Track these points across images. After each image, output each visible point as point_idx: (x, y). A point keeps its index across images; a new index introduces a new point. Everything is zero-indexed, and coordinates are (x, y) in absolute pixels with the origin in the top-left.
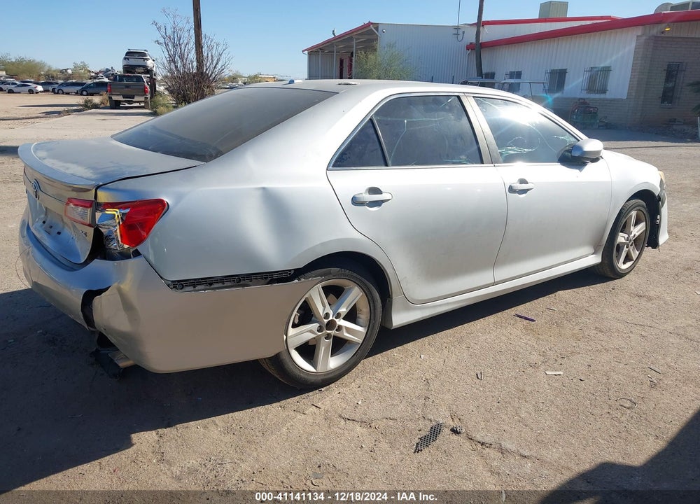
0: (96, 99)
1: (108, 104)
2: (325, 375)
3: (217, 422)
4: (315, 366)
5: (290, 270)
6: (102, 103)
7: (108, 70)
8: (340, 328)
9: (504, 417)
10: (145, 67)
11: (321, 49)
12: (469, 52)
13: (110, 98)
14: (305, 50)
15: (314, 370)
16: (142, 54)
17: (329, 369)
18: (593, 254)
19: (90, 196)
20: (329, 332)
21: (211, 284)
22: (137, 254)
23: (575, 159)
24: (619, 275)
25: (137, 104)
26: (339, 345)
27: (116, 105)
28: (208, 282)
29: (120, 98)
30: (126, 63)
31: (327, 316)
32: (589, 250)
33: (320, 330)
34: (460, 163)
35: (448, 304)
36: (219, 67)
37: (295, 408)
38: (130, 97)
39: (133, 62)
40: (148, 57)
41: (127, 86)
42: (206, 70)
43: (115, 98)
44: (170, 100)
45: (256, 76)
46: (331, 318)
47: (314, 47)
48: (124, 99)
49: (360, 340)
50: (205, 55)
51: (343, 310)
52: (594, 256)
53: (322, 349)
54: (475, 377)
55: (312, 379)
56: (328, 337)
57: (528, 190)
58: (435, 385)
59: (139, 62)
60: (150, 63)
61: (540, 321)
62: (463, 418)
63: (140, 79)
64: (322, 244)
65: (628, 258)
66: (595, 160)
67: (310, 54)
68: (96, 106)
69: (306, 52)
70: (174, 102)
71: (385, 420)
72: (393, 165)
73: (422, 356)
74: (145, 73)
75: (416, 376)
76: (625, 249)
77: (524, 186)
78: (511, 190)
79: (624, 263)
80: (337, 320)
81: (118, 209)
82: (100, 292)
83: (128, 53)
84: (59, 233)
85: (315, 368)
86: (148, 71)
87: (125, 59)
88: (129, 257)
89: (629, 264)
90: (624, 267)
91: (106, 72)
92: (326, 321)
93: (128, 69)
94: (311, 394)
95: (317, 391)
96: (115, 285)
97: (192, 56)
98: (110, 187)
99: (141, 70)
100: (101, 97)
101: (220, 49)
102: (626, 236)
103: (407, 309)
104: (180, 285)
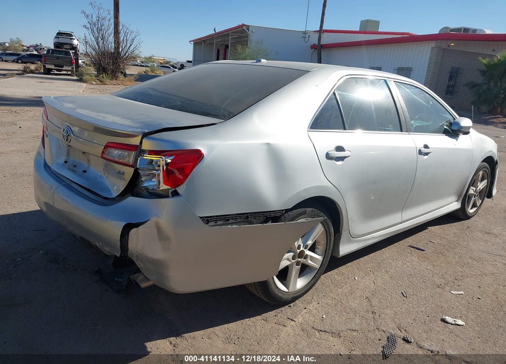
0: (33, 67)
1: (42, 71)
2: (294, 294)
3: (217, 333)
4: (287, 287)
5: (282, 210)
6: (36, 70)
7: (37, 45)
8: (306, 257)
9: (438, 329)
10: (71, 45)
11: (203, 41)
12: (312, 50)
13: (44, 66)
14: (191, 41)
15: (287, 291)
16: (69, 35)
17: (296, 289)
18: (456, 201)
19: (135, 141)
20: (299, 259)
21: (228, 220)
22: (175, 194)
23: (453, 131)
24: (467, 217)
25: (65, 72)
26: (304, 269)
27: (48, 72)
28: (226, 219)
29: (52, 67)
30: (57, 40)
31: (299, 247)
32: (454, 198)
33: (294, 258)
34: (389, 130)
35: (374, 238)
36: (132, 48)
37: (275, 321)
38: (60, 66)
39: (62, 40)
40: (74, 37)
41: (58, 58)
42: (122, 50)
43: (48, 66)
44: (92, 70)
45: (150, 58)
46: (302, 249)
47: (199, 39)
48: (55, 68)
49: (318, 266)
50: (121, 39)
51: (310, 243)
52: (456, 203)
53: (294, 273)
54: (402, 296)
55: (285, 297)
56: (298, 264)
57: (429, 153)
58: (375, 302)
59: (67, 41)
60: (75, 42)
61: (428, 251)
62: (407, 329)
63: (68, 53)
64: (305, 190)
65: (474, 206)
66: (467, 133)
67: (195, 44)
68: (32, 72)
69: (192, 43)
70: (96, 73)
71: (349, 331)
72: (349, 129)
73: (356, 278)
74: (71, 49)
75: (358, 295)
76: (473, 198)
77: (426, 150)
78: (420, 152)
79: (471, 209)
80: (305, 250)
81: (164, 156)
82: (137, 225)
83: (58, 34)
84: (85, 172)
85: (288, 289)
86: (74, 48)
87: (56, 37)
88: (167, 197)
89: (474, 209)
90: (472, 211)
91: (36, 47)
92: (298, 251)
93: (57, 45)
94: (283, 309)
95: (287, 307)
96: (153, 219)
97: (111, 39)
98: (155, 137)
99: (68, 47)
100: (35, 65)
101: (133, 35)
102: (475, 189)
103: (350, 242)
104: (207, 220)
